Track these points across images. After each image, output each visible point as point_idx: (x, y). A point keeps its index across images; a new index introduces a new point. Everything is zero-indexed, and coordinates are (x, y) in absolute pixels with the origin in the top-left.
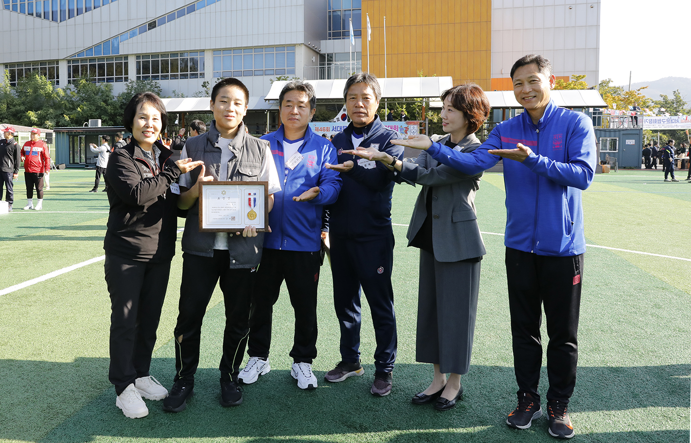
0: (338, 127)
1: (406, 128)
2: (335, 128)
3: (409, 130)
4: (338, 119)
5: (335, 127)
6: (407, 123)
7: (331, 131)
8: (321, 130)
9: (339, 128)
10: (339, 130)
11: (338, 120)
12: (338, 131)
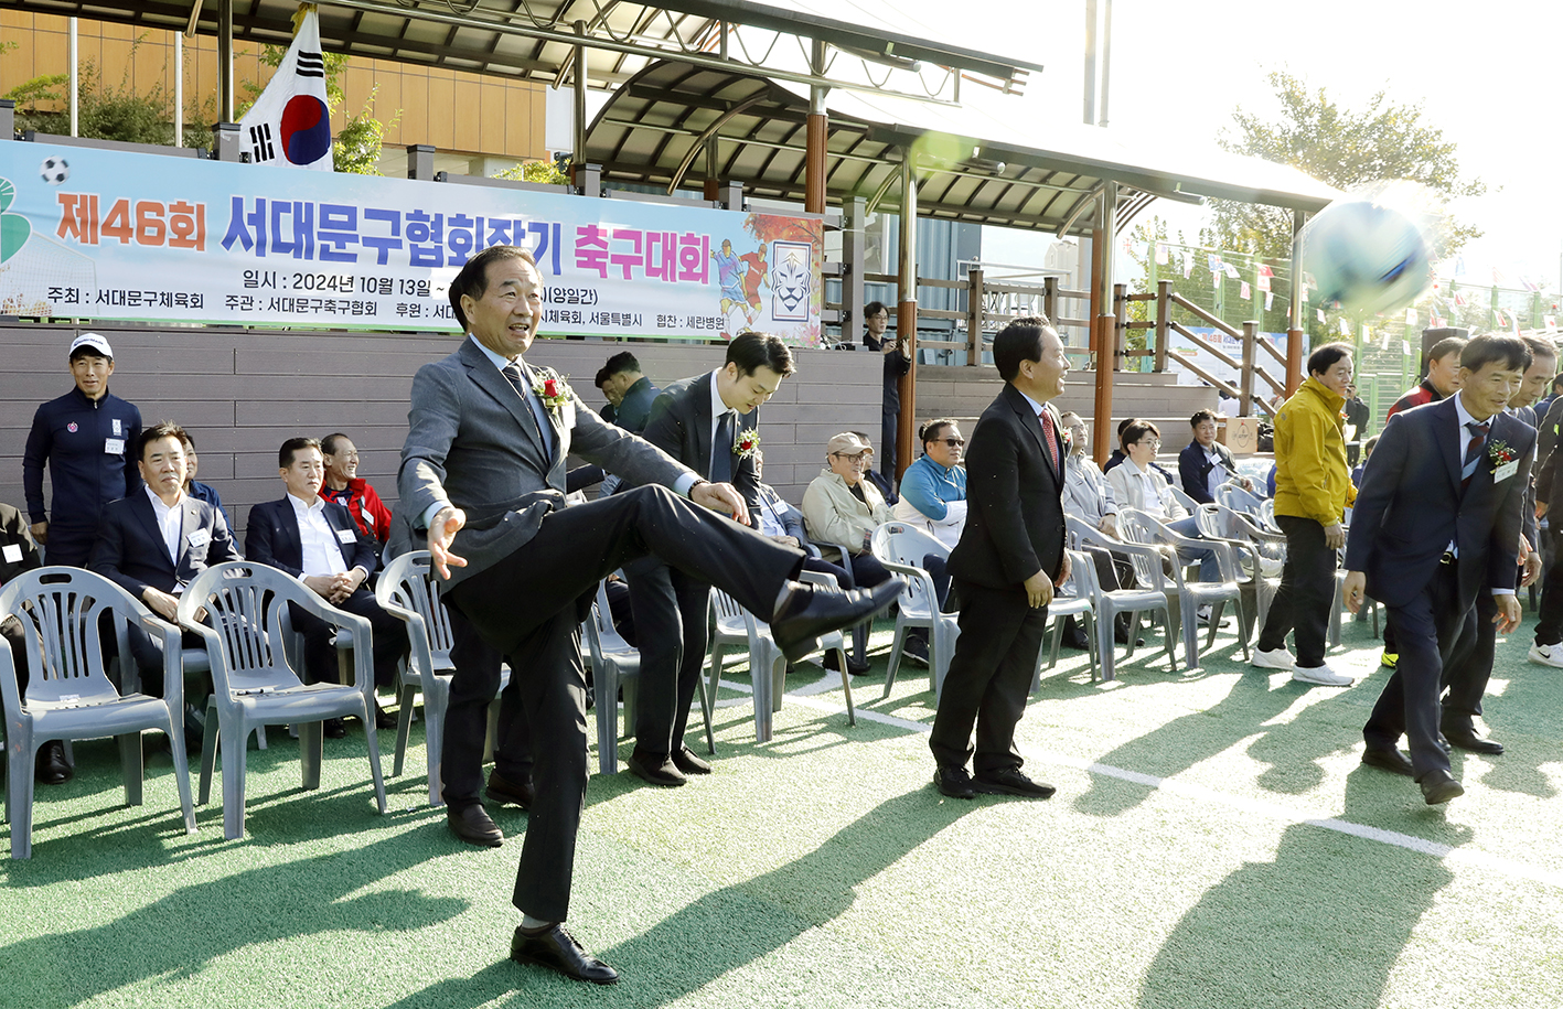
0: (280, 207)
1: (752, 258)
2: (257, 219)
3: (768, 277)
4: (259, 133)
5: (249, 208)
6: (761, 224)
7: (213, 248)
8: (125, 231)
9: (287, 220)
10: (287, 236)
11: (264, 153)
12: (280, 247)
